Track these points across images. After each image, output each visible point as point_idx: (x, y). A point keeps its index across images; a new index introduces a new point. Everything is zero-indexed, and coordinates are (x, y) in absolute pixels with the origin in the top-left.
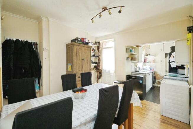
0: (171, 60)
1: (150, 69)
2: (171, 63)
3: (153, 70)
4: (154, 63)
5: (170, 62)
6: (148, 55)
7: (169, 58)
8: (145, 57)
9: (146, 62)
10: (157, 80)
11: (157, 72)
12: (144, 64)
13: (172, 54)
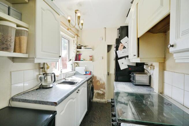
0: (120, 54)
1: (86, 73)
2: (119, 61)
3: (90, 74)
4: (91, 61)
5: (117, 59)
6: (82, 47)
7: (117, 49)
8: (78, 51)
9: (79, 60)
10: (95, 91)
11: (96, 77)
12: (76, 64)
13: (121, 41)
